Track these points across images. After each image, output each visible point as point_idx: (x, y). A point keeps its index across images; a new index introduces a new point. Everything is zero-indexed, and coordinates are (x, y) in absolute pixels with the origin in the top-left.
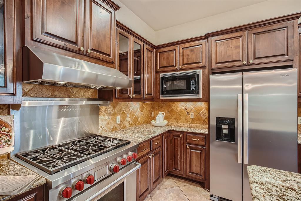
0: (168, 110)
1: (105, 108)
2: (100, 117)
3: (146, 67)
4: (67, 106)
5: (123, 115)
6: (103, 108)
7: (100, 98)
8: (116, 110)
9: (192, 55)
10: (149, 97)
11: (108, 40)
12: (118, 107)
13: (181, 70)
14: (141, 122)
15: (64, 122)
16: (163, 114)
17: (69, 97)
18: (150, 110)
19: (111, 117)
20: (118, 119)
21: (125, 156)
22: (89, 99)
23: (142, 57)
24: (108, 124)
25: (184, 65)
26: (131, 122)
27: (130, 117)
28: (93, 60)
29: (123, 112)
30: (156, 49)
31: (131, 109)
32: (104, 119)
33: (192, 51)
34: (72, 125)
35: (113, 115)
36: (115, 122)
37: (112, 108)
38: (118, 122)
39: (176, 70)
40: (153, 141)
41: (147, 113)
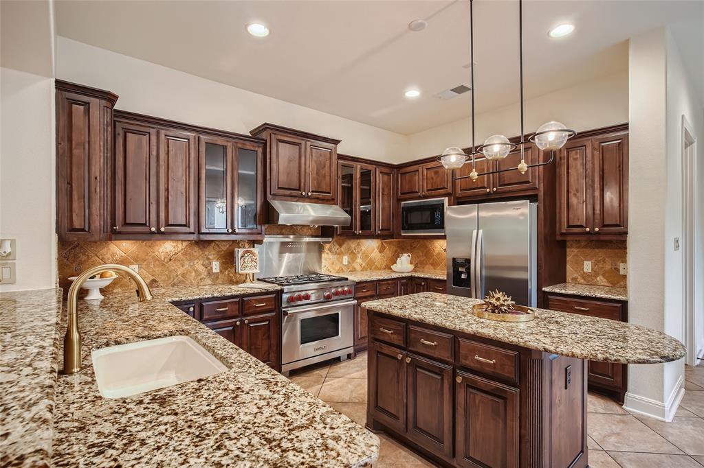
0: (422, 252)
1: (330, 245)
2: (323, 255)
3: (379, 196)
4: (292, 242)
5: (353, 256)
6: (327, 246)
7: (323, 236)
8: (342, 249)
9: (436, 178)
10: (386, 233)
11: (328, 178)
12: (345, 246)
13: (425, 197)
14: (379, 266)
15: (289, 258)
16: (409, 256)
17: (294, 234)
18: (396, 252)
19: (336, 256)
20: (345, 259)
21: (340, 290)
22: (313, 236)
23: (373, 184)
24: (333, 263)
25: (428, 190)
26: (364, 265)
27: (362, 259)
28: (313, 201)
29: (352, 252)
30: (397, 168)
31: (363, 249)
32: (327, 257)
33: (436, 173)
34: (296, 260)
35: (339, 254)
36: (342, 262)
37: (338, 247)
38: (345, 262)
39: (419, 198)
40: (380, 285)
41: (390, 255)
